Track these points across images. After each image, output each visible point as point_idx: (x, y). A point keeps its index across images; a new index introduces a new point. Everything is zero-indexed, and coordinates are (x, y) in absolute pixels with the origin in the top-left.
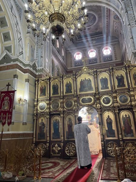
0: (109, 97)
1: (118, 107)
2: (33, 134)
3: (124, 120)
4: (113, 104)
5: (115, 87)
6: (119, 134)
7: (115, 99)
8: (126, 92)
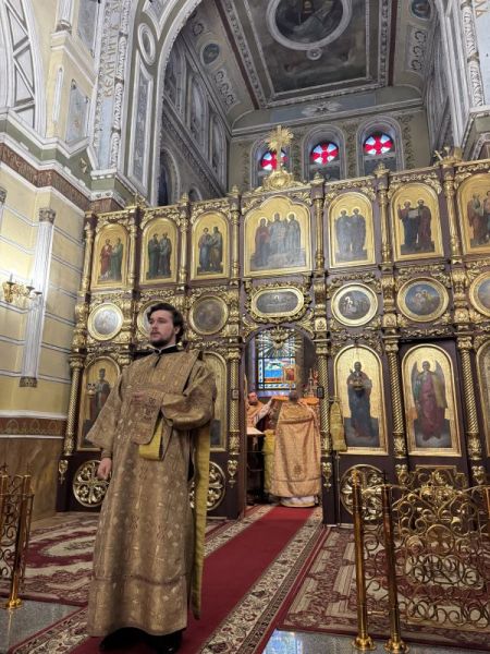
0: (367, 292)
1: (398, 330)
3: (419, 383)
5: (391, 252)
6: (396, 436)
7: (389, 298)
8: (435, 272)
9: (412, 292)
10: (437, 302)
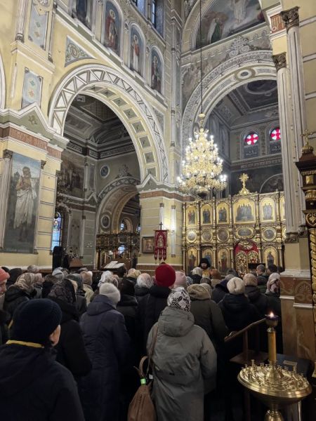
0: (273, 230)
2: (183, 267)
4: (276, 239)
5: (280, 218)
7: (279, 232)
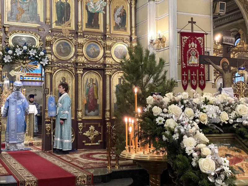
0: (70, 44)
1: (83, 64)
3: (88, 88)
4: (75, 57)
6: (79, 111)
7: (80, 48)
8: (99, 39)
9: (89, 47)
10: (98, 53)
